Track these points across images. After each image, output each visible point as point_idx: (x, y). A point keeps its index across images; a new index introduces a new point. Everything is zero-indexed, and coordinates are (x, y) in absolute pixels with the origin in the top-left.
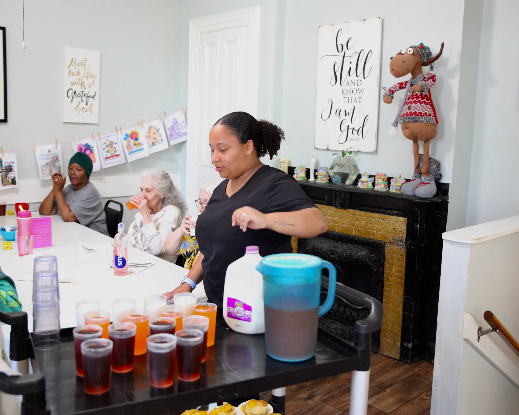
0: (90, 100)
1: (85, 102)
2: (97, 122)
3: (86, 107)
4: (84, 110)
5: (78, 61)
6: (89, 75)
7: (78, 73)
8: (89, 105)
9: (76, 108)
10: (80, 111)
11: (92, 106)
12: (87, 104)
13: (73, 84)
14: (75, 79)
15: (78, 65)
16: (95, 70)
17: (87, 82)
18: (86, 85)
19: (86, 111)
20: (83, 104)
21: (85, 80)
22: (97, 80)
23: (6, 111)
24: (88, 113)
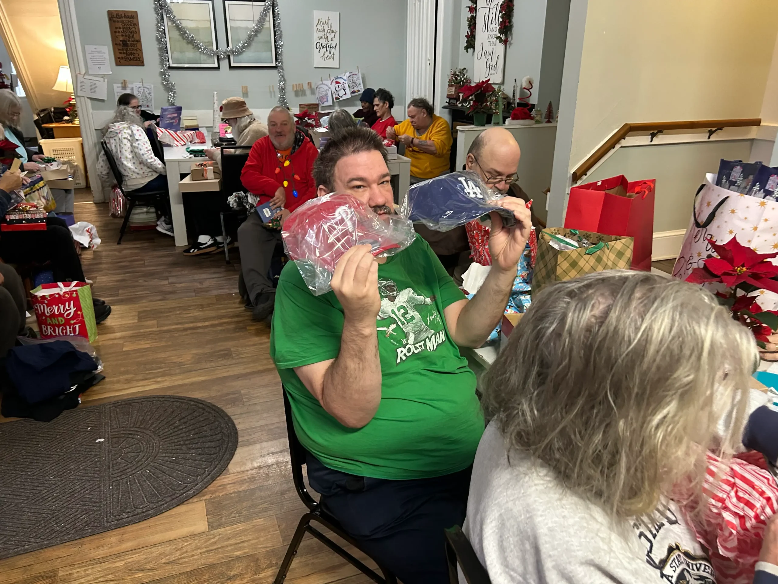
0: (333, 50)
1: (329, 52)
2: (338, 67)
3: (330, 55)
4: (328, 58)
5: (323, 21)
6: (331, 31)
7: (324, 30)
8: (332, 53)
9: (323, 56)
10: (326, 59)
11: (334, 54)
13: (320, 38)
14: (321, 34)
15: (323, 24)
16: (336, 28)
17: (330, 36)
18: (330, 39)
19: (330, 59)
20: (328, 53)
21: (328, 35)
22: (337, 34)
23: (276, 59)
24: (331, 60)
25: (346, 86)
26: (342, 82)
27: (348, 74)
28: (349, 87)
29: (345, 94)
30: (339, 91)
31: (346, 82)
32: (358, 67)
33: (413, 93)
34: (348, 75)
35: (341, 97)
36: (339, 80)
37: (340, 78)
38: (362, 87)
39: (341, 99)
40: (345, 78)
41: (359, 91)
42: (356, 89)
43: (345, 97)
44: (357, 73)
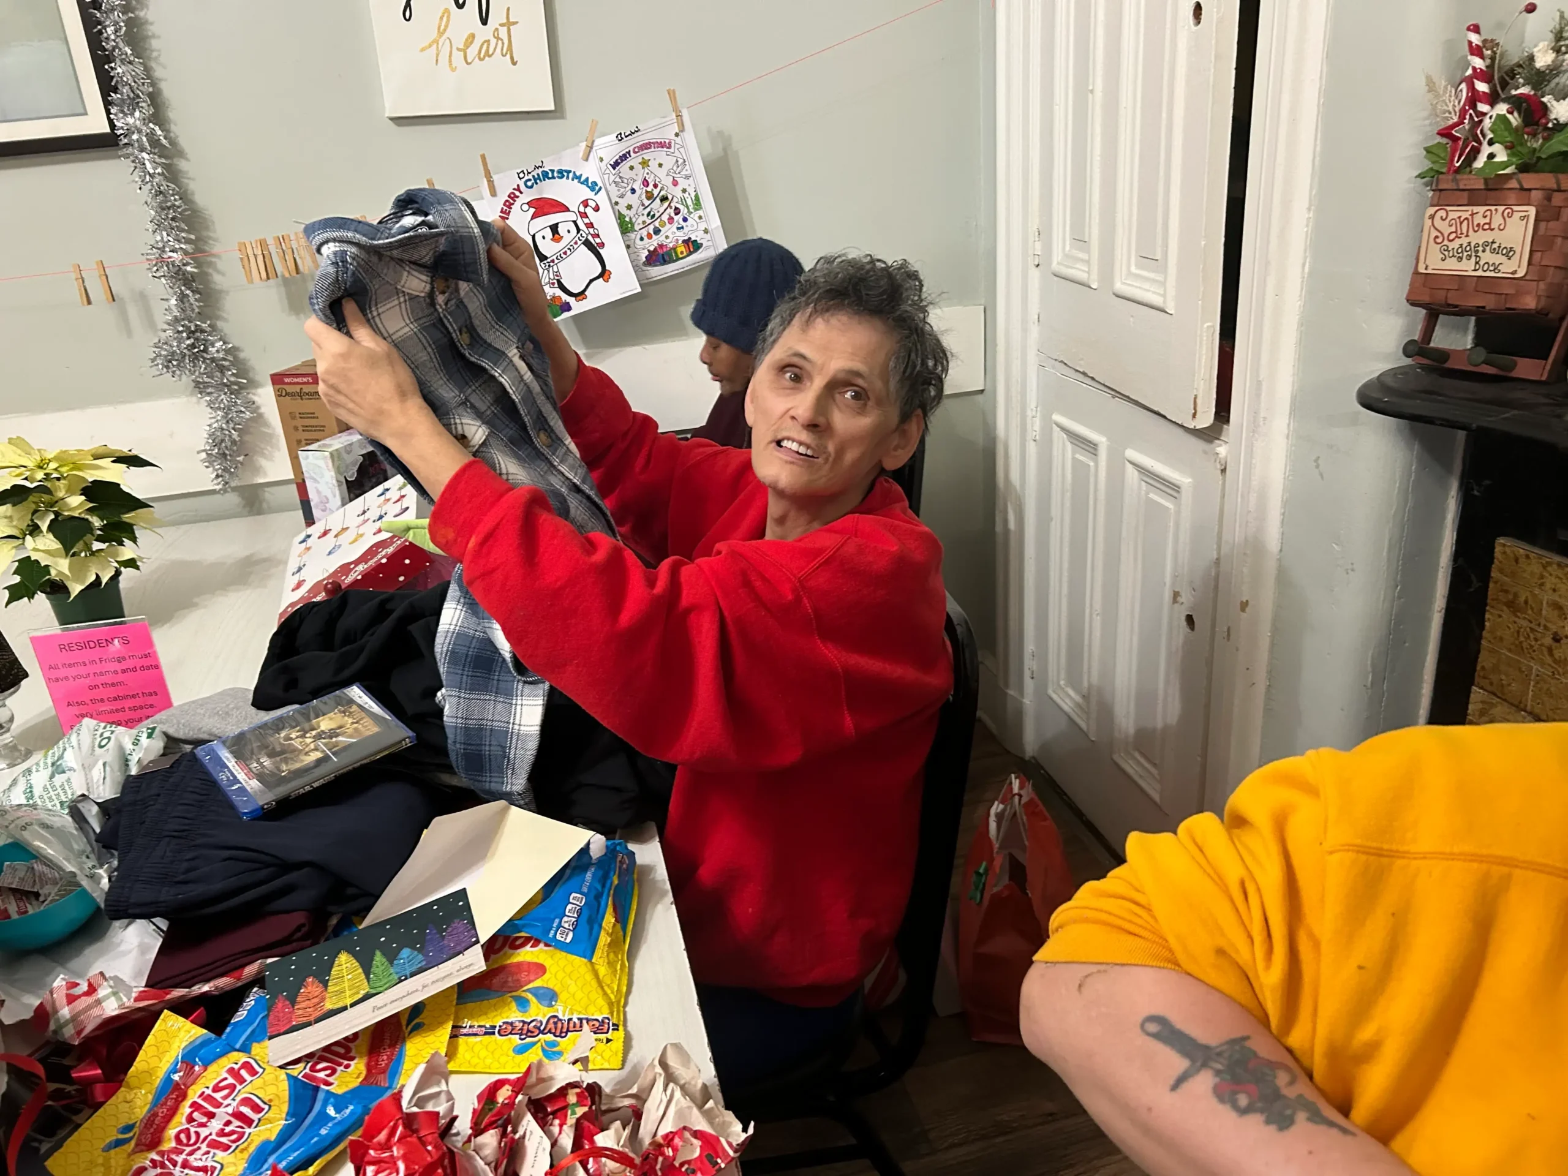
1: (474, 10)
2: (547, 103)
3: (485, 33)
4: (472, 52)
8: (496, 17)
9: (436, 41)
10: (458, 57)
11: (509, 24)
12: (484, 22)
19: (482, 54)
20: (467, 20)
23: (107, 85)
24: (499, 61)
25: (606, 224)
26: (574, 205)
27: (608, 147)
28: (625, 227)
29: (604, 274)
30: (563, 255)
31: (602, 199)
32: (672, 94)
33: (1044, 233)
34: (611, 155)
35: (580, 295)
36: (552, 190)
37: (562, 174)
38: (715, 222)
39: (578, 308)
40: (591, 170)
41: (693, 246)
42: (671, 236)
43: (601, 295)
44: (668, 134)
